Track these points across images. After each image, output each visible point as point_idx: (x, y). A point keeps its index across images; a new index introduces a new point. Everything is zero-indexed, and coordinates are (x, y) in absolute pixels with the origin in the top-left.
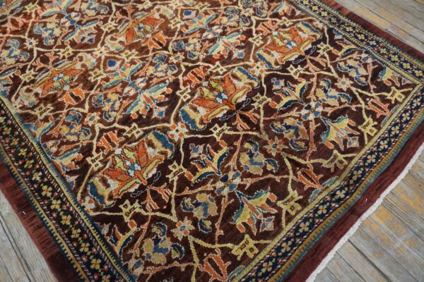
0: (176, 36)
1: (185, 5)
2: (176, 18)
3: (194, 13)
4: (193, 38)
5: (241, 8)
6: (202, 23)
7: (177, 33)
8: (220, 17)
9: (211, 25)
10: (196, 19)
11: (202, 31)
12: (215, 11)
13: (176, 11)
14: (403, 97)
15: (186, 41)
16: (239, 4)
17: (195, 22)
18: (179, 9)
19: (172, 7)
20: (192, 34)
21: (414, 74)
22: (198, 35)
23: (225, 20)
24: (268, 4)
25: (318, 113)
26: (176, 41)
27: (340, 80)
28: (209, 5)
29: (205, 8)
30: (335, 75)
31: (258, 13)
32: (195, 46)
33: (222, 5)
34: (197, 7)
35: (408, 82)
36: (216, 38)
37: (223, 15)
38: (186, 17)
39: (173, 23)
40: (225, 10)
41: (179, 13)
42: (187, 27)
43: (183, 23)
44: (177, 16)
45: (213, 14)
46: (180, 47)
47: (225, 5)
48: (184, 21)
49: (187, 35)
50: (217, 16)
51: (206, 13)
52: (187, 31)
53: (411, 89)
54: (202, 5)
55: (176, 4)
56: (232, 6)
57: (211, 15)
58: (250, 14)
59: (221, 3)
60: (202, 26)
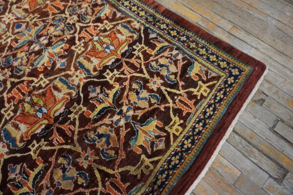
0: (6, 51)
1: (18, 18)
2: (8, 33)
3: (24, 26)
4: (21, 52)
5: (68, 16)
6: (31, 35)
7: (7, 48)
8: (48, 27)
9: (39, 37)
10: (26, 32)
11: (30, 43)
12: (44, 21)
13: (8, 25)
14: (208, 90)
15: (14, 56)
16: (66, 12)
17: (25, 35)
18: (12, 22)
19: (4, 21)
20: (21, 47)
21: (219, 66)
22: (26, 48)
23: (52, 29)
24: (92, 9)
25: (129, 117)
26: (5, 57)
27: (152, 80)
28: (39, 16)
29: (35, 20)
30: (147, 76)
31: (82, 19)
32: (22, 60)
33: (51, 15)
34: (28, 19)
35: (214, 75)
36: (42, 50)
37: (51, 25)
38: (17, 30)
39: (5, 38)
40: (53, 19)
41: (11, 26)
42: (16, 41)
43: (13, 37)
44: (8, 30)
45: (41, 25)
46: (9, 63)
47: (53, 14)
48: (14, 34)
49: (16, 49)
50: (45, 26)
51: (35, 25)
52: (16, 45)
53: (216, 82)
54: (33, 17)
55: (9, 18)
56: (59, 15)
57: (40, 26)
58: (74, 21)
59: (50, 13)
60: (31, 38)
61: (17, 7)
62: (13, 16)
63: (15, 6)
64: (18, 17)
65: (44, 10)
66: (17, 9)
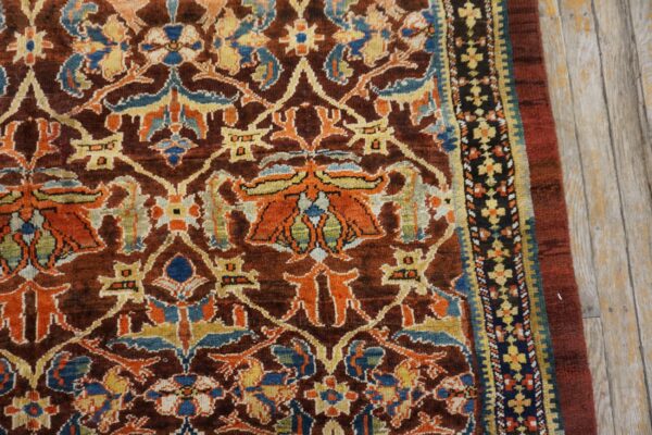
0: (88, 331)
1: (197, 235)
2: (136, 267)
3: (194, 283)
4: (124, 374)
5: (331, 366)
6: (185, 335)
7: (97, 323)
8: (247, 356)
9: (203, 365)
10: (182, 311)
11: (166, 366)
12: (256, 320)
13: (159, 234)
15: (100, 369)
16: (337, 351)
17: (173, 319)
18: (174, 233)
19: (158, 212)
20: (133, 354)
22: (143, 372)
23: (255, 373)
24: (415, 411)
26: (76, 349)
28: (257, 286)
29: (236, 290)
31: (359, 424)
32: (107, 406)
33: (289, 315)
34: (219, 269)
36: (178, 423)
37: (264, 356)
38: (164, 282)
39: (118, 278)
40: (285, 338)
41: (162, 249)
42: (139, 316)
43: (140, 297)
44: (144, 257)
45: (241, 326)
46: (69, 381)
47: (299, 319)
48: (149, 289)
49: (119, 350)
50: (246, 343)
51: (225, 310)
52: (130, 334)
54: (239, 272)
55: (177, 212)
56: (311, 338)
57: (235, 327)
58: (333, 411)
59: (296, 303)
60: (181, 347)
61: (226, 191)
62: (193, 211)
63: (223, 176)
64: (201, 230)
65: (285, 275)
66: (220, 198)
